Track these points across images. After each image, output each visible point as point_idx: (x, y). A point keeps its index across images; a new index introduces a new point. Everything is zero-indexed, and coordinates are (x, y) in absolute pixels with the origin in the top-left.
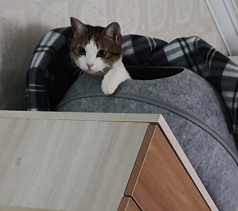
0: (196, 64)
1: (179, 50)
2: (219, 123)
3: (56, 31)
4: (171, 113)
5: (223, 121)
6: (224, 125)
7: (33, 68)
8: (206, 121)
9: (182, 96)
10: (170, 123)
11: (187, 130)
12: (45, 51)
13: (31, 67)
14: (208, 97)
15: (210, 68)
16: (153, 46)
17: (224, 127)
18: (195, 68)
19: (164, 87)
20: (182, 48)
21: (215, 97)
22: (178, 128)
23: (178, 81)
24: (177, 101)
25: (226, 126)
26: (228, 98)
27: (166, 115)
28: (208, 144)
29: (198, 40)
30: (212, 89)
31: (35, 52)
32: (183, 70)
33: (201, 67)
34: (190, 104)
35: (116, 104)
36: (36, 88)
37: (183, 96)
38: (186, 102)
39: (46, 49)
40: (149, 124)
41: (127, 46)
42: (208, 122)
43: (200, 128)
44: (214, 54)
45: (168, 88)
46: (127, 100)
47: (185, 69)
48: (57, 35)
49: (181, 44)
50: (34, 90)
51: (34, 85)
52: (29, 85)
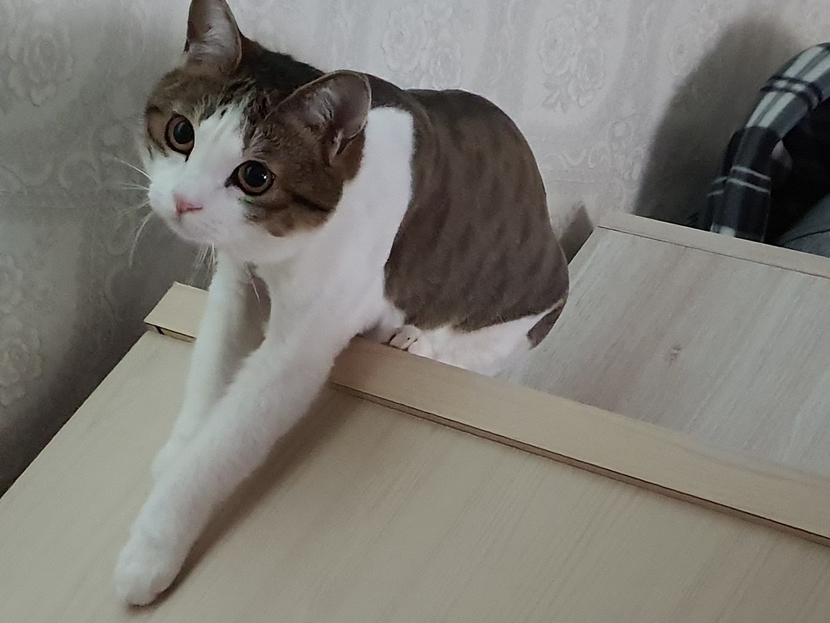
7: (755, 128)
12: (793, 92)
13: (750, 124)
31: (768, 89)
36: (750, 179)
39: (799, 88)
50: (743, 183)
51: (745, 170)
52: (733, 168)
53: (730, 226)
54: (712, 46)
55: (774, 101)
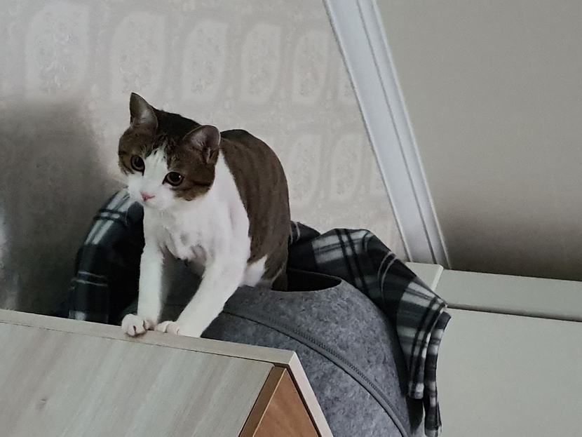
0: (361, 276)
1: (337, 248)
2: (387, 376)
4: (312, 351)
5: (393, 374)
6: (394, 382)
7: (90, 245)
8: (367, 371)
9: (333, 325)
10: (308, 368)
11: (334, 382)
12: (112, 219)
13: (87, 242)
14: (374, 331)
15: (382, 285)
16: (295, 236)
17: (395, 384)
18: (358, 281)
19: (305, 306)
20: (342, 245)
21: (385, 333)
22: (320, 378)
23: (329, 299)
24: (323, 333)
25: (397, 382)
26: (407, 338)
27: (303, 354)
28: (364, 409)
29: (369, 236)
30: (381, 320)
31: (97, 218)
32: (339, 282)
33: (368, 280)
34: (344, 339)
36: (90, 278)
37: (335, 325)
38: (338, 337)
39: (116, 216)
40: (273, 365)
42: (370, 373)
43: (355, 382)
44: (392, 262)
45: (311, 309)
47: (343, 281)
49: (340, 239)
51: (85, 273)
52: (79, 273)
55: (100, 228)
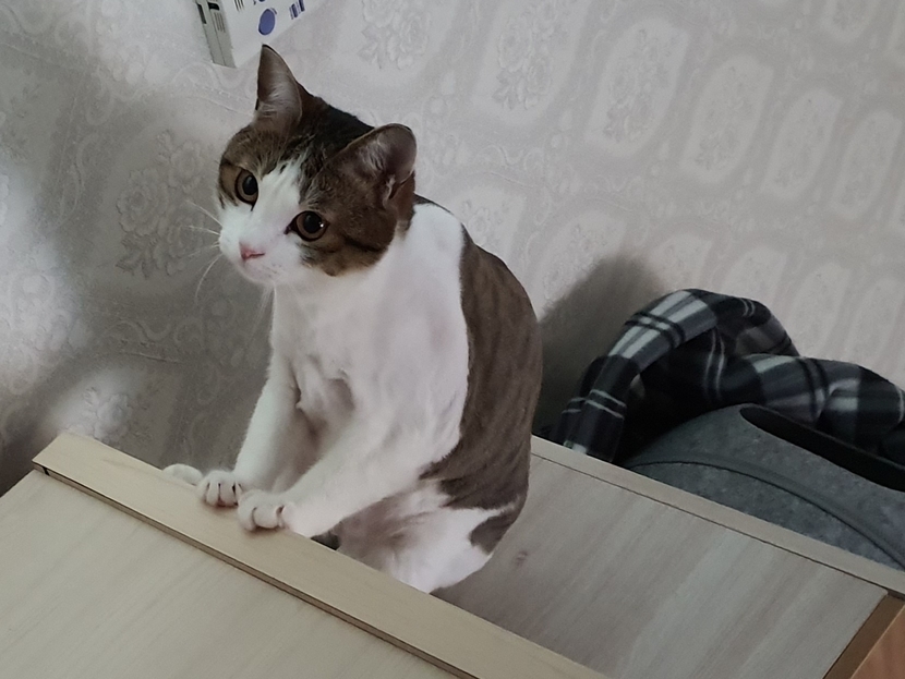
3: (698, 294)
7: (617, 358)
12: (657, 329)
13: (613, 352)
31: (633, 323)
35: (791, 512)
36: (608, 403)
39: (664, 326)
41: (845, 391)
46: (824, 513)
48: (699, 306)
50: (600, 406)
51: (603, 394)
52: (593, 391)
53: (583, 445)
54: (584, 276)
55: (638, 335)
